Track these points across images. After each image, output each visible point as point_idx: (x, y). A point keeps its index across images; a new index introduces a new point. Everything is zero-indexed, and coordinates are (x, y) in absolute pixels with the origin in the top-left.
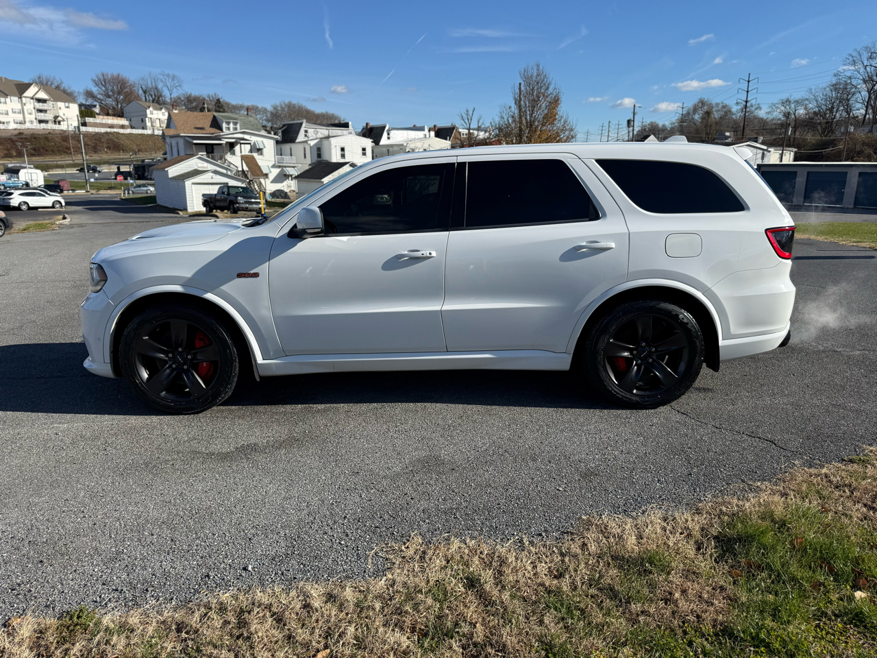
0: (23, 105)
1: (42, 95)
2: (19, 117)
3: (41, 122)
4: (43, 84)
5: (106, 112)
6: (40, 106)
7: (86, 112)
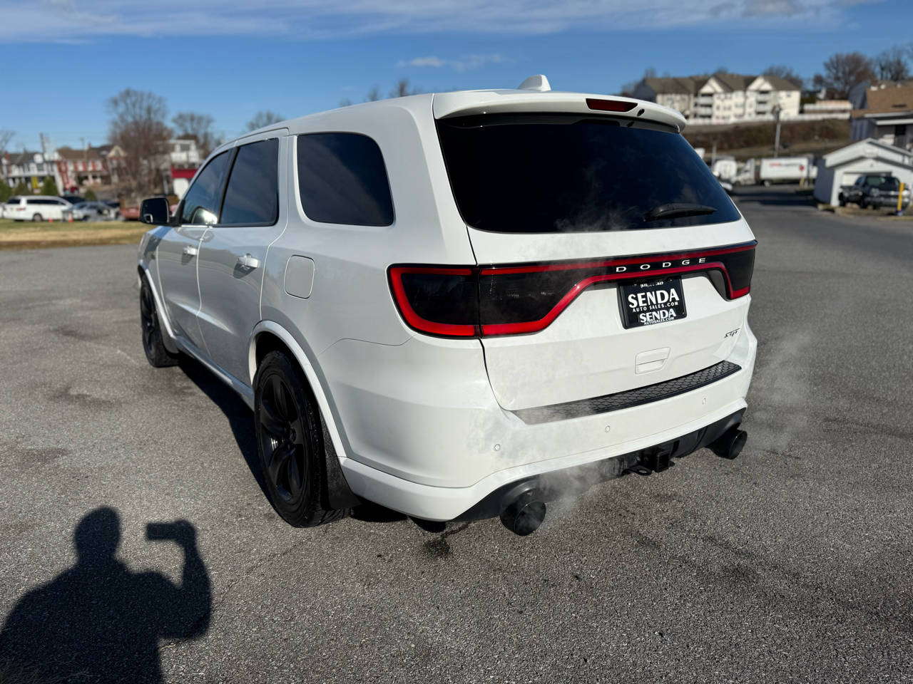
0: (746, 98)
1: (767, 86)
2: (740, 111)
3: (759, 113)
4: (770, 76)
5: (831, 96)
6: (762, 98)
7: (808, 98)
